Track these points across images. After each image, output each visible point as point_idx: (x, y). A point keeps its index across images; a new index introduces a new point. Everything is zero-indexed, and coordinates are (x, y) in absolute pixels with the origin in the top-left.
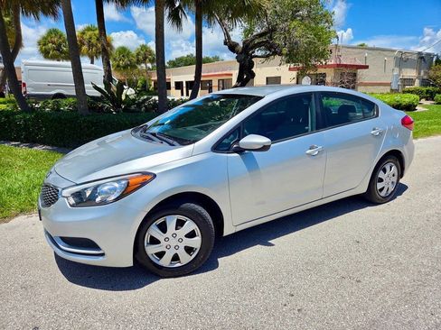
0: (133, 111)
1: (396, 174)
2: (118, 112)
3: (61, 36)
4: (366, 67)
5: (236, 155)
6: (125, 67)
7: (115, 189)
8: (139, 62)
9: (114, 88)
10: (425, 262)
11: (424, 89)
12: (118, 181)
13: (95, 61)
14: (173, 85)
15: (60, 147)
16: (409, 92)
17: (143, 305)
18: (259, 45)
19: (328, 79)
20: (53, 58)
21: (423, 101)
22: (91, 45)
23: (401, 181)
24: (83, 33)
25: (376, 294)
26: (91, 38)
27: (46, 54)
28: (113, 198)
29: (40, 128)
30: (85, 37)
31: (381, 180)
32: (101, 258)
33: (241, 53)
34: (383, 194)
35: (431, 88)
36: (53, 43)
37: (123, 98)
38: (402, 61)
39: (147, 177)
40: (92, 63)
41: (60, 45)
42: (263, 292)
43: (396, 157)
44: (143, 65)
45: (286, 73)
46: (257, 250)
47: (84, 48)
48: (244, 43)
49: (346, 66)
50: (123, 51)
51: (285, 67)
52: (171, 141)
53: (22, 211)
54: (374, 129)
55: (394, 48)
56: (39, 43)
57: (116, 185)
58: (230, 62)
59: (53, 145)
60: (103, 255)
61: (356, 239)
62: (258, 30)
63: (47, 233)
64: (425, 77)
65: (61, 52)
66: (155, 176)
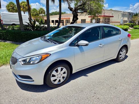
0: (39, 30)
1: (125, 52)
2: (34, 30)
3: (14, 4)
4: (113, 17)
5: (77, 47)
6: (35, 15)
7: (37, 59)
8: (40, 13)
9: (32, 22)
10: (136, 81)
11: (131, 24)
12: (38, 56)
13: (25, 13)
14: (51, 21)
15: (15, 42)
16: (126, 25)
17: (47, 97)
18: (80, 9)
19: (101, 20)
20: (11, 12)
21: (130, 28)
22: (24, 8)
23: (127, 55)
24: (21, 3)
25: (122, 92)
26: (24, 5)
27: (9, 10)
28: (36, 62)
29: (8, 35)
30: (22, 4)
31: (121, 54)
32: (33, 82)
33: (74, 12)
34: (121, 59)
35: (132, 24)
36: (11, 7)
37: (35, 25)
38: (124, 15)
39: (48, 55)
40: (24, 13)
41: (13, 7)
42: (86, 92)
43: (126, 47)
44: (41, 14)
45: (88, 18)
46: (83, 78)
47: (22, 8)
48: (75, 8)
49: (107, 16)
50: (35, 10)
51: (87, 16)
52: (55, 42)
53: (4, 64)
54: (120, 38)
55: (121, 11)
56: (7, 7)
57: (38, 57)
58: (69, 14)
59: (12, 41)
60: (33, 81)
61: (114, 74)
62: (79, 4)
63: (13, 73)
64: (131, 20)
65: (14, 10)
66: (51, 54)
